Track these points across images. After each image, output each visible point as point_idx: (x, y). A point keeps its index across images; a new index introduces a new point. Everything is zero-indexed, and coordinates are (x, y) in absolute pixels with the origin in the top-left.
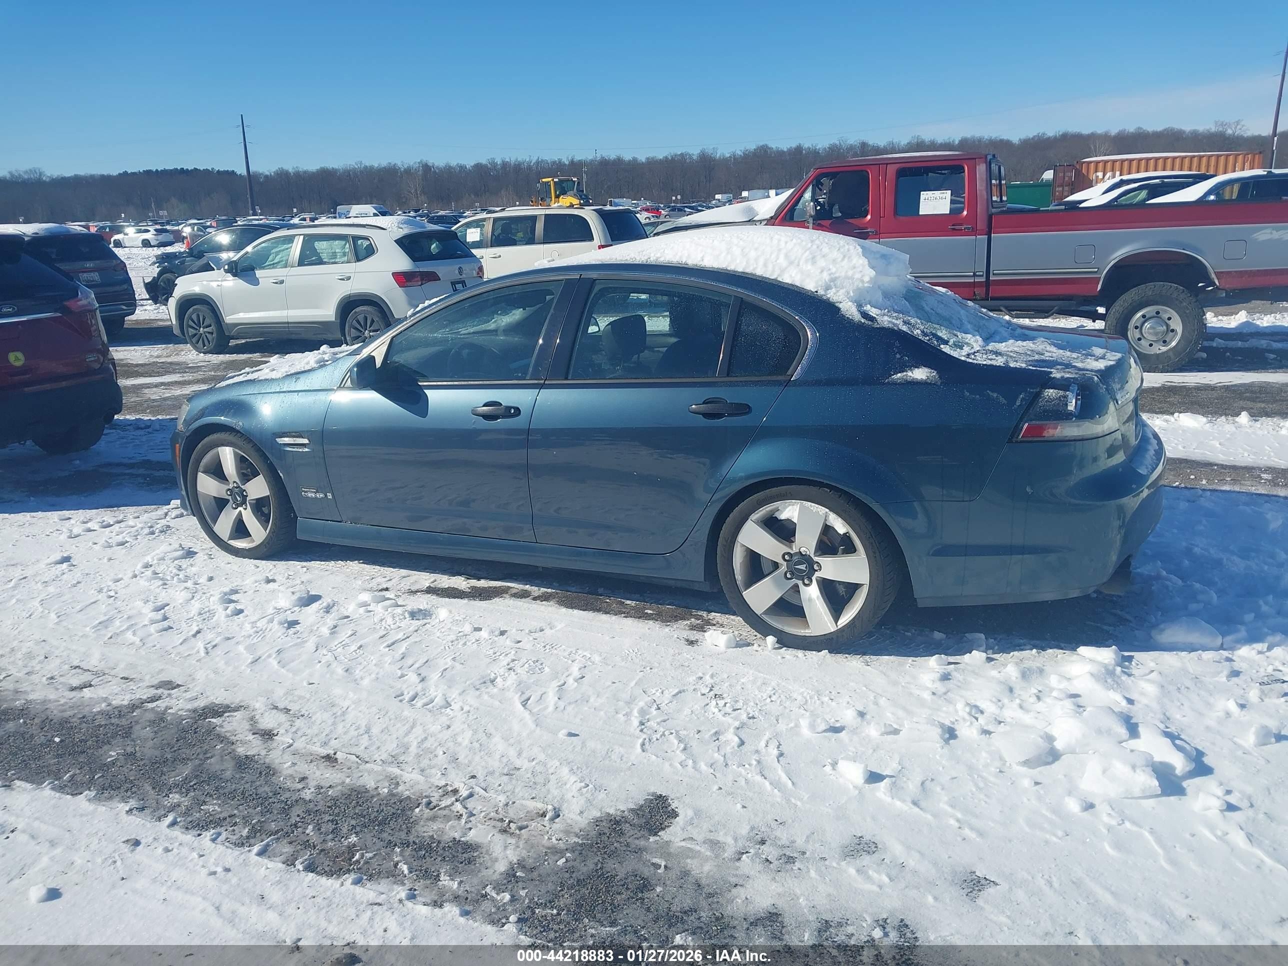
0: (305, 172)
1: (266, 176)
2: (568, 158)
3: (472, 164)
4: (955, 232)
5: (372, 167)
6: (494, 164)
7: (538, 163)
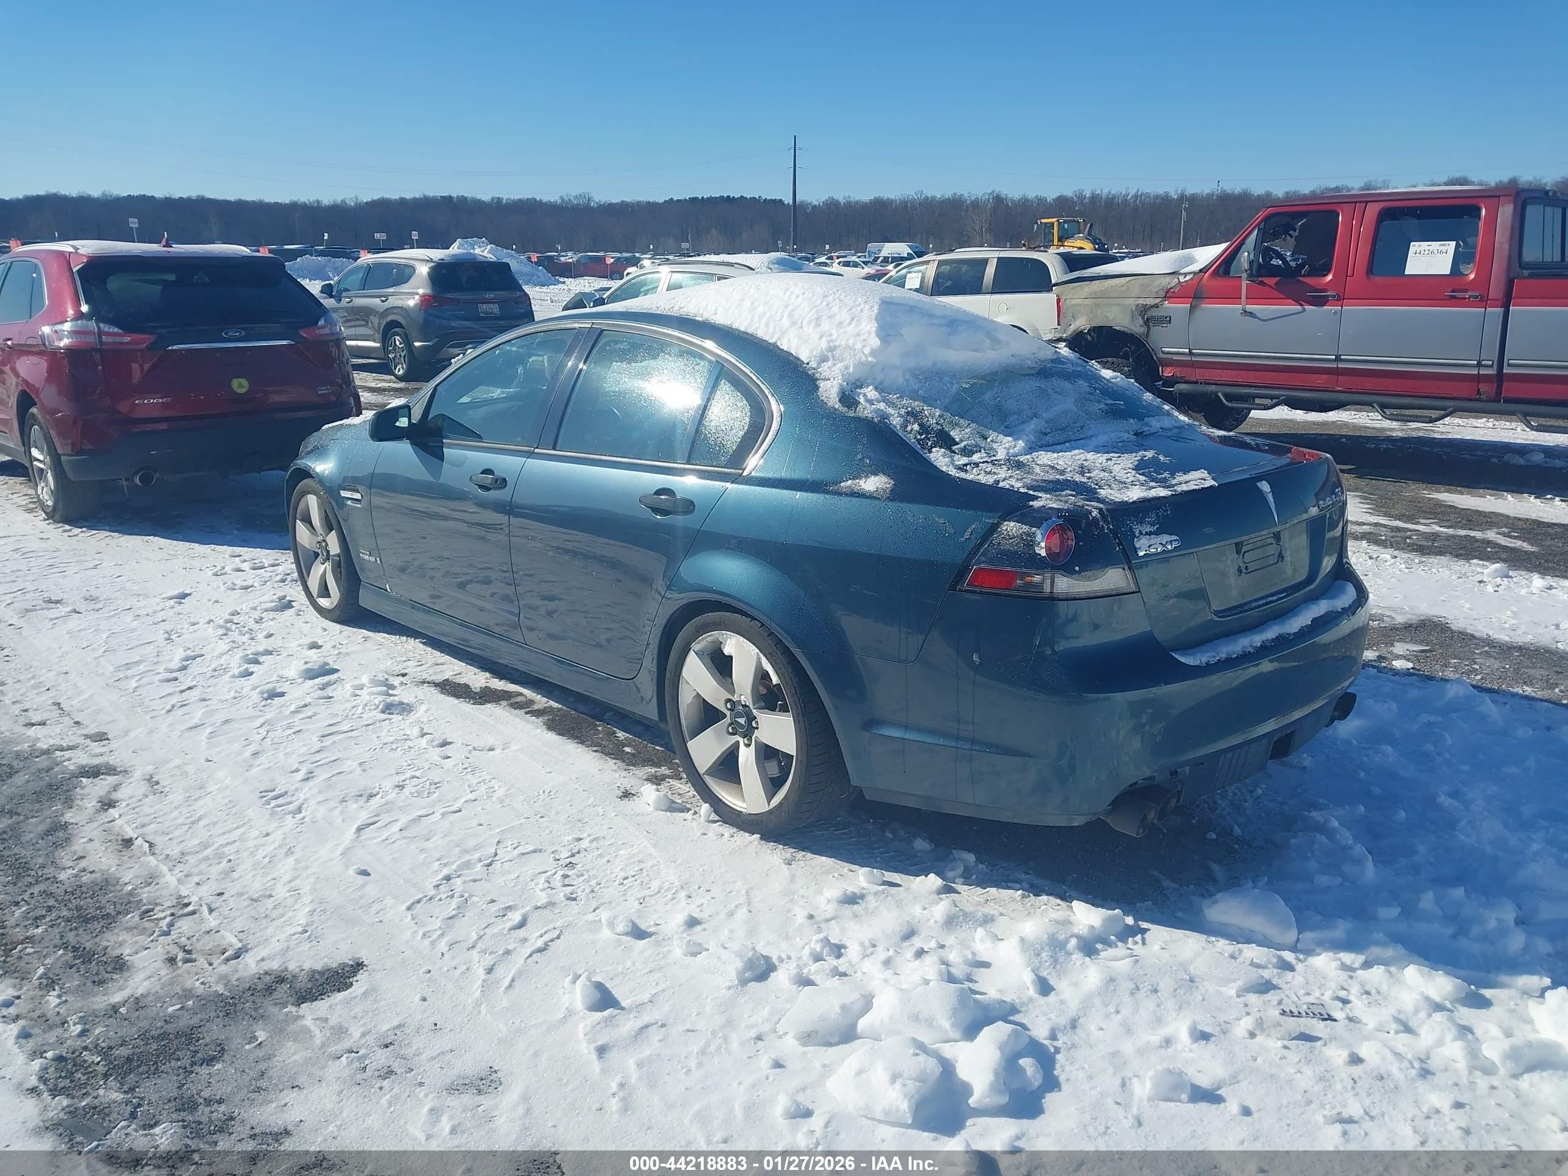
0: (857, 203)
1: (815, 207)
2: (1177, 190)
3: (1054, 196)
4: (1453, 300)
5: (933, 198)
6: (1081, 197)
7: (1136, 196)
